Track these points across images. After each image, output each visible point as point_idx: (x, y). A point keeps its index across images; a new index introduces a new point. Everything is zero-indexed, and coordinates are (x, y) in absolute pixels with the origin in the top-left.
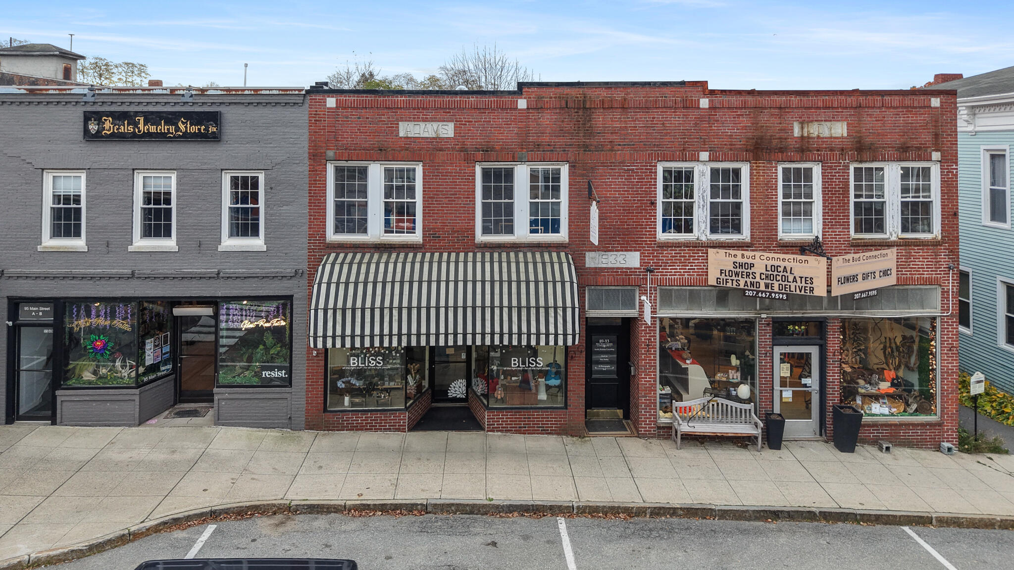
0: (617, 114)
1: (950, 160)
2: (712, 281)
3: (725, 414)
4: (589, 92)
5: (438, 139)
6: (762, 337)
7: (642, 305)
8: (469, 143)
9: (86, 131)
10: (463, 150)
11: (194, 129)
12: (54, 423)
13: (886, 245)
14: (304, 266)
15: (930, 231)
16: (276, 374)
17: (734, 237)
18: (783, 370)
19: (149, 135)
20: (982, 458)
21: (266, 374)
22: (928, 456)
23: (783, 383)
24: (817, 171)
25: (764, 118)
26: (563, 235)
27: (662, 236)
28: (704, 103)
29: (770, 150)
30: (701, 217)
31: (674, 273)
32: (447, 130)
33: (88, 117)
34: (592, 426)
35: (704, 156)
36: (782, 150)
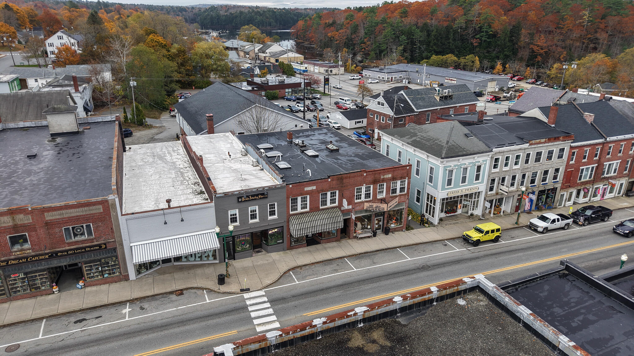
0: (348, 179)
1: (409, 178)
2: (365, 209)
3: (366, 232)
4: (343, 175)
5: (313, 190)
6: (373, 217)
7: (352, 215)
8: (319, 190)
9: (238, 201)
10: (318, 191)
11: (262, 197)
12: (235, 260)
13: (396, 196)
14: (286, 220)
15: (404, 192)
16: (280, 241)
17: (369, 199)
18: (377, 222)
19: (252, 199)
20: (410, 232)
21: (278, 242)
22: (401, 233)
23: (376, 224)
24: (385, 184)
25: (376, 176)
26: (337, 204)
27: (356, 201)
28: (365, 174)
29: (377, 182)
30: (363, 196)
31: (358, 208)
32: (314, 188)
33: (238, 198)
34: (341, 238)
35: (364, 185)
36: (379, 181)
